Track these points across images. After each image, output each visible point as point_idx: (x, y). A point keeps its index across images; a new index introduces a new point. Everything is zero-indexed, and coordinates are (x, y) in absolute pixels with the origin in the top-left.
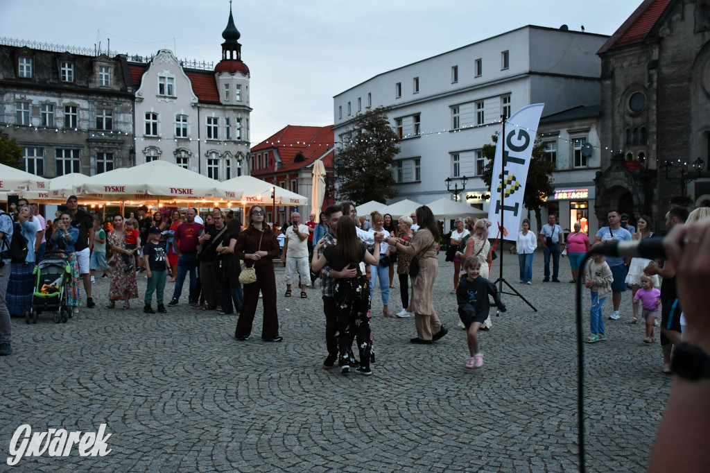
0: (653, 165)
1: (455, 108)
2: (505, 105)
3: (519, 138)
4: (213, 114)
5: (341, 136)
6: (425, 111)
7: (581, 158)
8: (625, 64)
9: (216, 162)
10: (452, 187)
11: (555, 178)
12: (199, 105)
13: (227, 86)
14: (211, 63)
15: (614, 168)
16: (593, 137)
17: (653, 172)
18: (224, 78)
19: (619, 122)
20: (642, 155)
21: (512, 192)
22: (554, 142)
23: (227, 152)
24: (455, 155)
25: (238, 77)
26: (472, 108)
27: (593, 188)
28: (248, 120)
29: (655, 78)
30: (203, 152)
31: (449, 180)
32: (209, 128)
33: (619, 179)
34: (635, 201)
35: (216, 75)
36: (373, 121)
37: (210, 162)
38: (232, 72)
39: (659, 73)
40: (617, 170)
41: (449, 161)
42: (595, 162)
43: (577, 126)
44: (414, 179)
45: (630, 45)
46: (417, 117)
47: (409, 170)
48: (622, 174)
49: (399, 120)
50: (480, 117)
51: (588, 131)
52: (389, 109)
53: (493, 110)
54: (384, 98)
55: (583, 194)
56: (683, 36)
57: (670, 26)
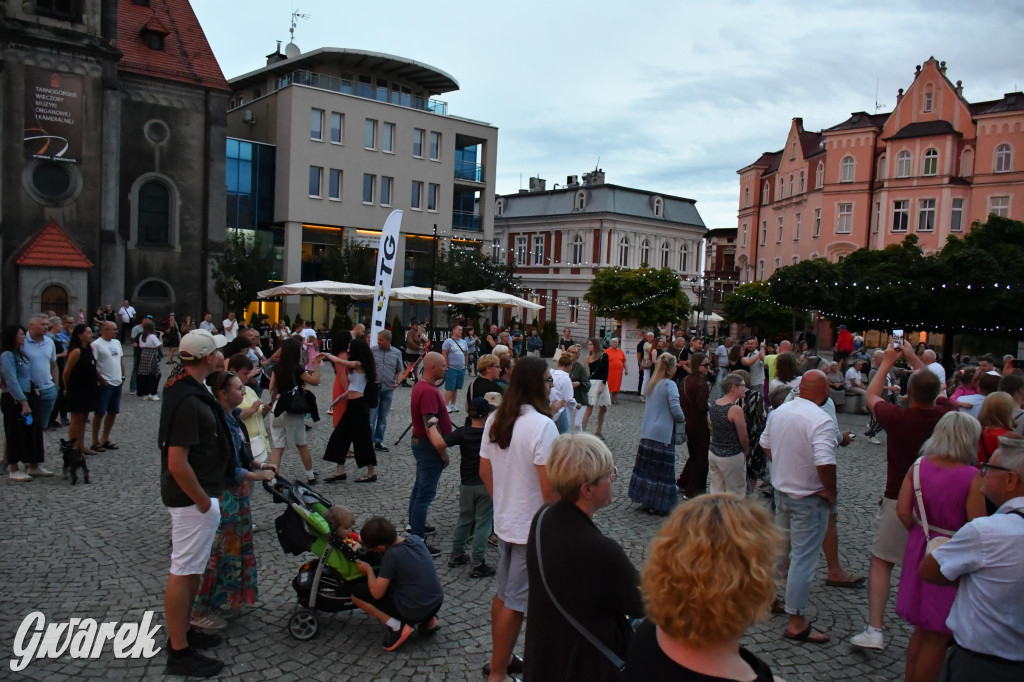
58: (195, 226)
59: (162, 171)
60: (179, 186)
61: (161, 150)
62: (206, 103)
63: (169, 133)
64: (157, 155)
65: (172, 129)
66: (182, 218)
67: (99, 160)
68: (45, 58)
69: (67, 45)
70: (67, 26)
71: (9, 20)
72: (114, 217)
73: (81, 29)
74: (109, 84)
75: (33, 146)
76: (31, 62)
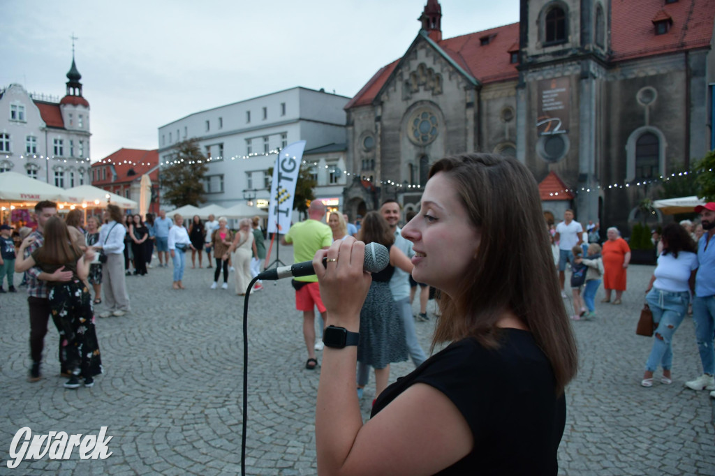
0: (378, 184)
1: (249, 141)
2: (283, 140)
3: (289, 163)
4: (59, 137)
5: (164, 157)
6: (227, 142)
7: (333, 178)
8: (361, 117)
9: (62, 174)
10: (247, 196)
11: (316, 191)
12: (47, 129)
13: (71, 115)
14: (56, 97)
15: (354, 185)
16: (341, 164)
17: (379, 189)
18: (67, 110)
19: (358, 156)
21: (285, 200)
22: (316, 166)
23: (71, 167)
24: (249, 174)
25: (80, 109)
26: (261, 141)
27: (342, 198)
28: (88, 143)
29: (379, 127)
30: (51, 166)
31: (244, 191)
32: (56, 148)
33: (358, 193)
35: (61, 106)
36: (189, 148)
37: (56, 174)
38: (75, 104)
39: (382, 124)
40: (357, 186)
41: (244, 178)
42: (342, 181)
43: (331, 156)
44: (219, 190)
45: (364, 105)
46: (221, 146)
47: (216, 183)
48: (359, 189)
49: (208, 147)
50: (266, 148)
51: (337, 160)
52: (200, 139)
53: (275, 141)
54: (196, 131)
55: (335, 202)
56: (395, 102)
57: (388, 95)
59: (651, 124)
60: (664, 132)
61: (650, 109)
63: (656, 96)
64: (647, 113)
65: (658, 90)
66: (668, 158)
67: (578, 128)
68: (547, 73)
69: (560, 59)
70: (560, 48)
71: (527, 57)
72: (588, 164)
73: (568, 46)
74: (585, 76)
75: (541, 128)
76: (540, 78)
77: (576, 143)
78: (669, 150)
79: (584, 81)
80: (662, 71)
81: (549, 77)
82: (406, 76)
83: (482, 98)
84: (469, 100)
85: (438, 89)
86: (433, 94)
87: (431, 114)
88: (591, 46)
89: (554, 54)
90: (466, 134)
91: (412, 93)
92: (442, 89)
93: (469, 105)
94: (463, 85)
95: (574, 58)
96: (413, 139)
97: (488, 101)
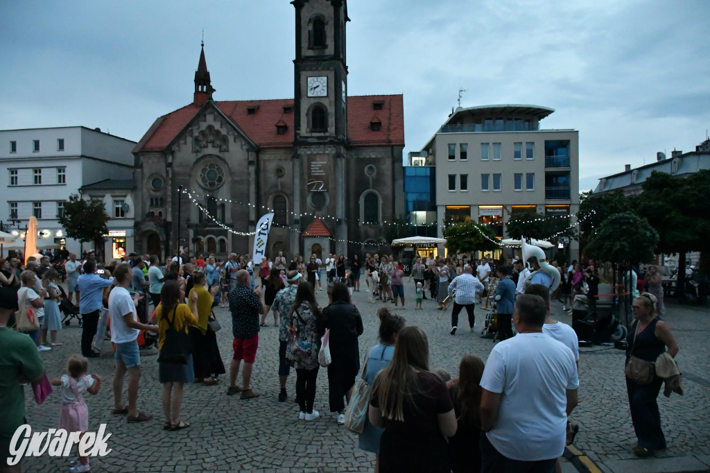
0: (169, 219)
1: (13, 171)
2: (60, 174)
7: (121, 213)
8: (150, 161)
15: (146, 220)
16: (129, 200)
17: (170, 223)
19: (146, 194)
20: (160, 213)
22: (102, 201)
24: (13, 203)
26: (30, 172)
27: (131, 232)
29: (170, 172)
31: (9, 221)
33: (150, 226)
34: (161, 239)
39: (173, 170)
40: (150, 221)
41: (7, 207)
42: (131, 214)
43: (118, 193)
45: (151, 151)
48: (152, 223)
50: (37, 179)
51: (125, 196)
53: (49, 176)
55: (122, 233)
56: (186, 153)
57: (178, 146)
58: (389, 211)
59: (373, 188)
60: (381, 194)
61: (373, 177)
62: (392, 152)
63: (375, 171)
64: (371, 181)
65: (377, 168)
66: (383, 210)
67: (335, 189)
68: (314, 150)
69: (322, 142)
70: (322, 134)
71: (301, 137)
72: (341, 213)
73: (327, 134)
74: (338, 156)
75: (310, 187)
76: (309, 153)
77: (334, 198)
78: (384, 205)
79: (338, 159)
80: (380, 156)
81: (315, 153)
82: (196, 134)
83: (260, 158)
84: (251, 159)
85: (224, 147)
86: (220, 151)
87: (217, 165)
88: (340, 137)
89: (319, 138)
90: (249, 185)
91: (201, 147)
92: (228, 147)
93: (250, 163)
94: (245, 147)
95: (331, 143)
96: (202, 184)
97: (265, 161)
